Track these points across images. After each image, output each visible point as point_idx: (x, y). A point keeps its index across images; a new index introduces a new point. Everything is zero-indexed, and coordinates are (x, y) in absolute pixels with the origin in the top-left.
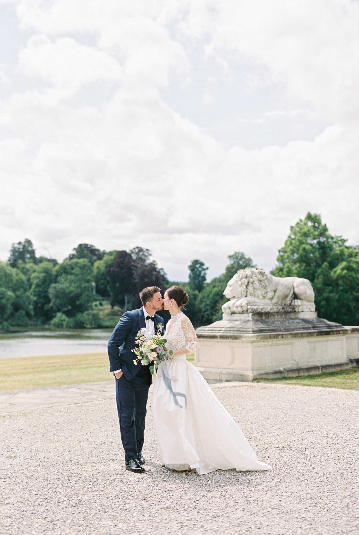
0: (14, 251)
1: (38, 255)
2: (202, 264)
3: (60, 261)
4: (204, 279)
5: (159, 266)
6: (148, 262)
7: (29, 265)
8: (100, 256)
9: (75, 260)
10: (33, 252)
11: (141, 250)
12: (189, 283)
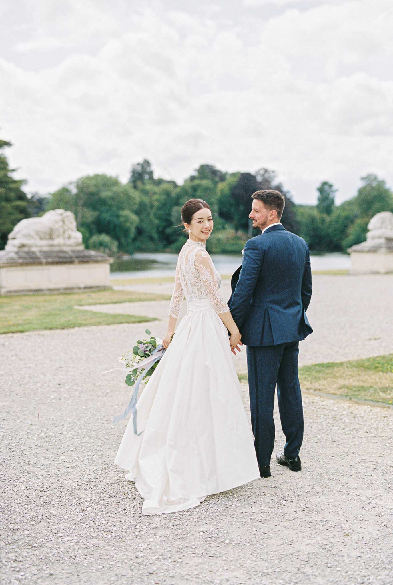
0: (134, 172)
1: (156, 176)
2: (331, 186)
3: (180, 182)
4: (333, 201)
5: (285, 188)
6: (274, 183)
7: (149, 187)
8: (223, 177)
9: (197, 182)
10: (151, 173)
11: (266, 171)
12: (317, 207)
